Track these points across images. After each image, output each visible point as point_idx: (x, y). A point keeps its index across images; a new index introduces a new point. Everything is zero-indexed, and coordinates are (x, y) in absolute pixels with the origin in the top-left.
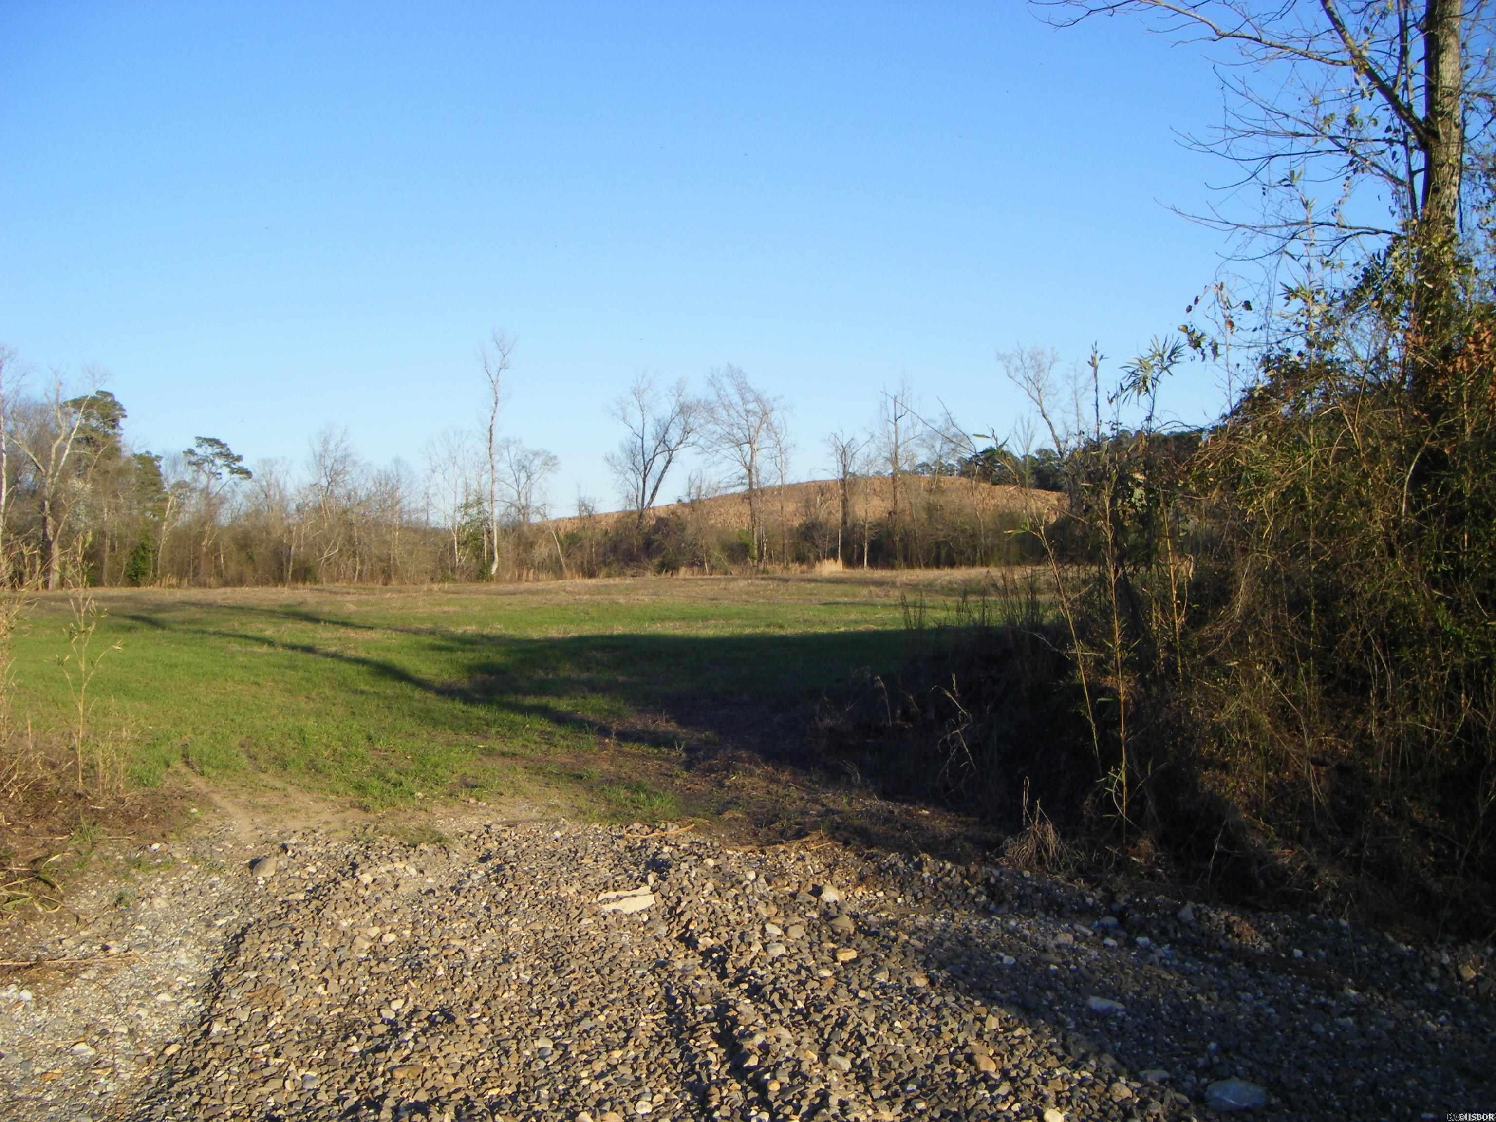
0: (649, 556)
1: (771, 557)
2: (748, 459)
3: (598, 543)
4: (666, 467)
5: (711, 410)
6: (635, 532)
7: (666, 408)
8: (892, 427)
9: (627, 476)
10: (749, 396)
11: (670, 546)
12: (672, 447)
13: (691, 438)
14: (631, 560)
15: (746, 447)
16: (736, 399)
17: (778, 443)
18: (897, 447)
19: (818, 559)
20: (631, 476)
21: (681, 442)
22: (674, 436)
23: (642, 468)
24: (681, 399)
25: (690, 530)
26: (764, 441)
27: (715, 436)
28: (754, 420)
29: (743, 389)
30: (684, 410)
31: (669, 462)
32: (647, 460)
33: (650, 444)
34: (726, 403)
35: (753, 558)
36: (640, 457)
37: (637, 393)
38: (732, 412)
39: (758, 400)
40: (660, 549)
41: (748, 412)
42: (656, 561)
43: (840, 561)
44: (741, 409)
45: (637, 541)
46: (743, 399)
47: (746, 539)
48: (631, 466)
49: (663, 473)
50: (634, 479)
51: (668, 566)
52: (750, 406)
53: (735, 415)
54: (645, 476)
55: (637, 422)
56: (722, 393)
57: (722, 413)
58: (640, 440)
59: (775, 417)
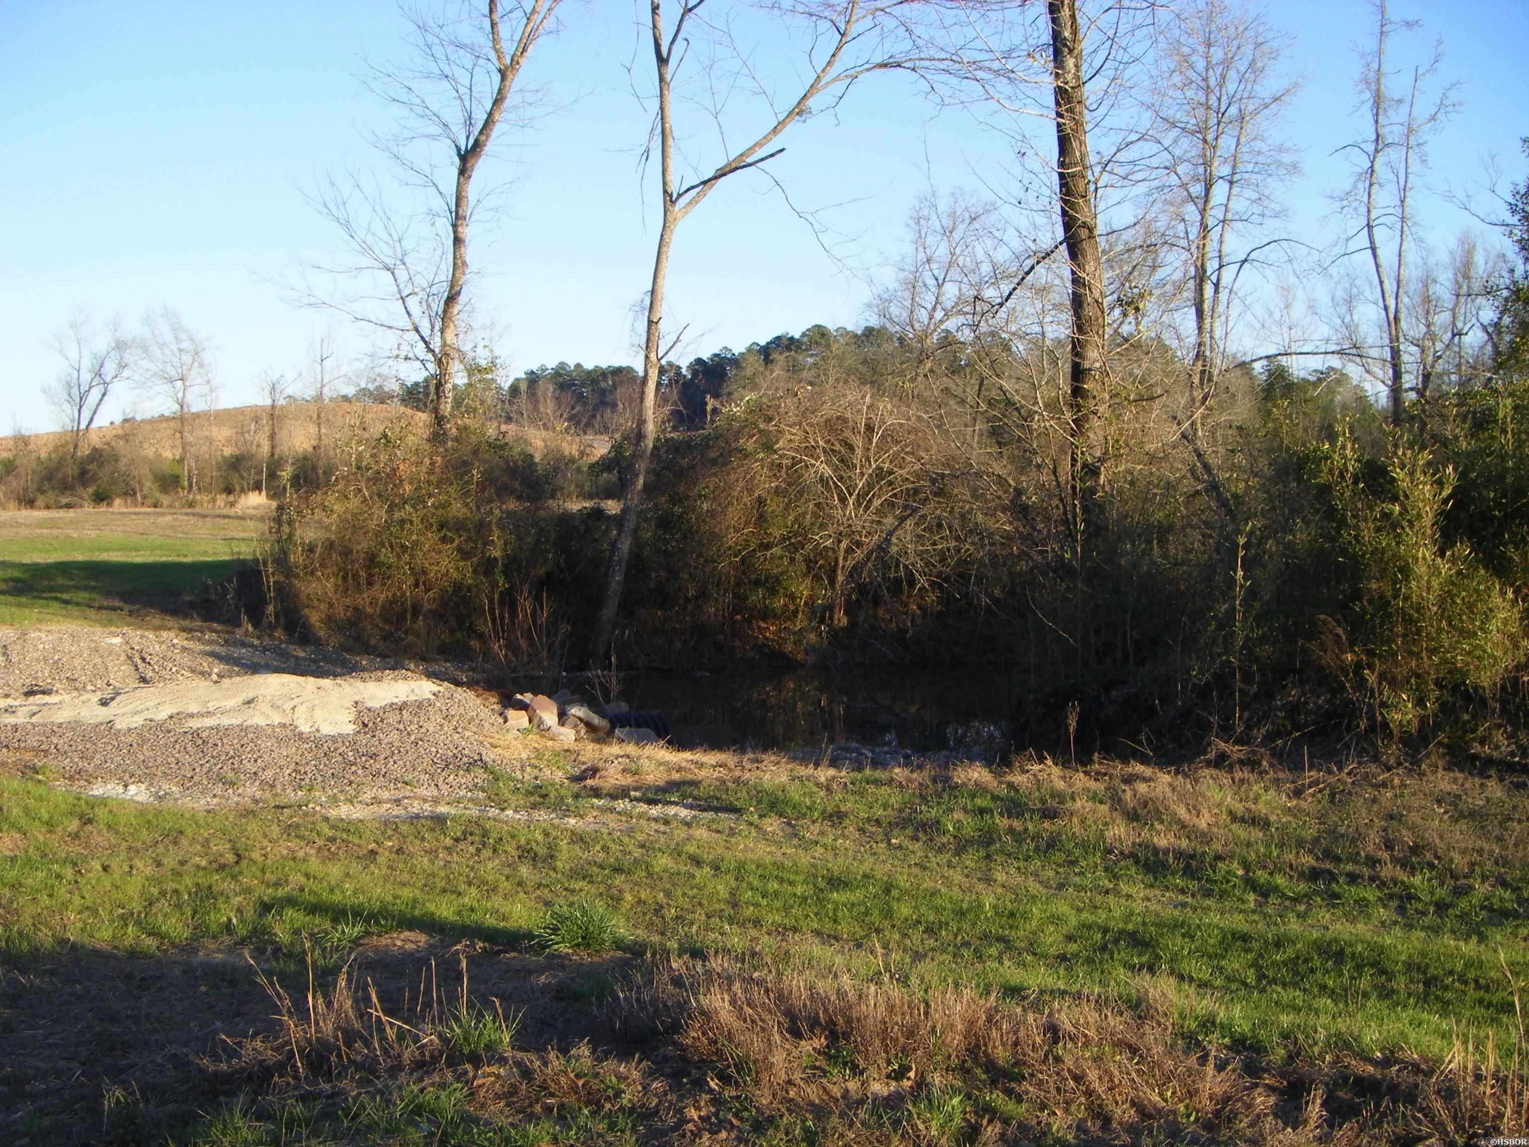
0: (85, 485)
1: (199, 489)
2: (180, 395)
3: (33, 472)
4: (101, 400)
5: (145, 349)
6: (70, 461)
7: (102, 343)
8: (318, 367)
9: (64, 407)
10: (183, 336)
11: (104, 475)
12: (108, 380)
13: (126, 373)
14: (66, 488)
15: (179, 384)
16: (170, 338)
17: (212, 380)
18: (323, 386)
19: (242, 491)
20: (67, 407)
21: (116, 377)
22: (110, 369)
23: (78, 400)
24: (117, 335)
25: (124, 461)
26: (194, 376)
27: (150, 373)
28: (187, 359)
29: (177, 329)
30: (120, 346)
31: (104, 395)
32: (82, 391)
33: (86, 377)
34: (161, 342)
35: (183, 488)
36: (76, 389)
37: (74, 326)
38: (166, 350)
39: (191, 340)
40: (94, 479)
41: (181, 350)
42: (91, 490)
43: (264, 493)
44: (174, 348)
45: (71, 470)
46: (176, 338)
47: (176, 470)
48: (67, 397)
49: (98, 405)
50: (70, 411)
51: (103, 498)
52: (185, 345)
53: (169, 353)
54: (81, 407)
55: (73, 354)
56: (157, 332)
57: (155, 351)
58: (75, 373)
59: (207, 356)
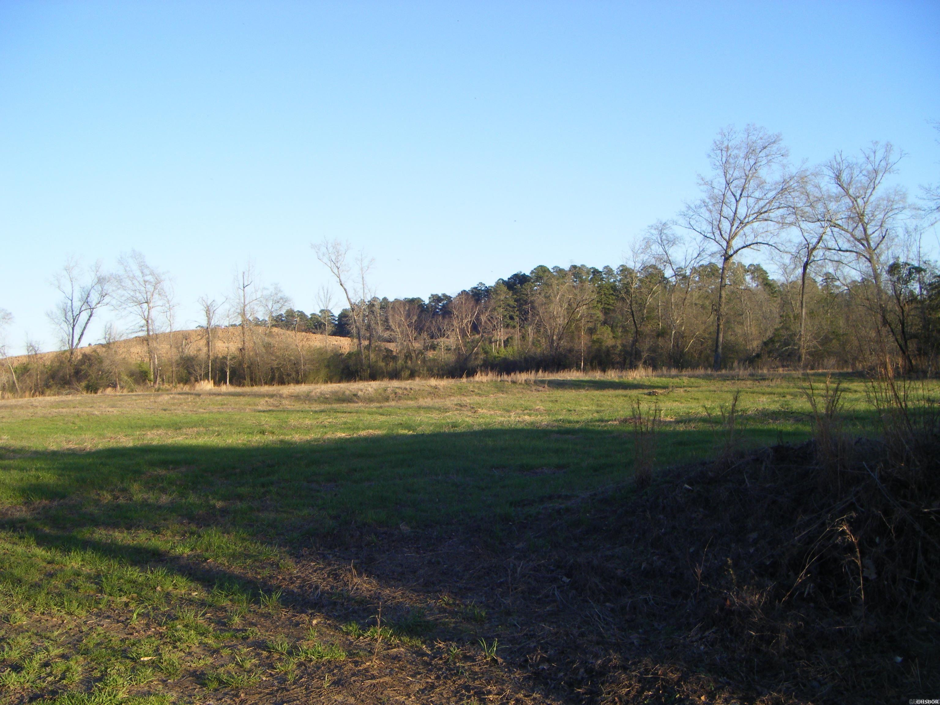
0: (79, 380)
1: (163, 380)
2: (146, 313)
3: (42, 373)
4: (89, 320)
5: (120, 281)
6: (67, 364)
7: (88, 280)
8: (241, 292)
9: (62, 326)
10: (147, 271)
11: (93, 373)
12: (93, 306)
13: (107, 299)
14: (66, 383)
15: (145, 305)
16: (138, 273)
17: (168, 302)
18: (245, 306)
19: (197, 380)
20: (65, 326)
21: (99, 303)
22: (94, 298)
23: (72, 321)
24: (98, 274)
25: (107, 363)
26: (157, 301)
27: (123, 298)
28: (150, 288)
29: (143, 266)
30: (101, 281)
31: (91, 316)
32: (75, 314)
33: (77, 304)
34: (131, 275)
35: (150, 381)
36: (70, 313)
37: (67, 269)
38: (135, 282)
39: (152, 274)
40: (86, 376)
41: (145, 282)
42: (83, 384)
43: (211, 381)
44: (141, 280)
45: (69, 371)
46: (142, 273)
47: (145, 368)
48: (65, 319)
49: (87, 323)
50: (67, 328)
51: (92, 388)
52: (147, 278)
53: (137, 284)
54: (74, 326)
55: (68, 289)
56: (128, 269)
57: (128, 283)
58: (70, 302)
59: (166, 285)
